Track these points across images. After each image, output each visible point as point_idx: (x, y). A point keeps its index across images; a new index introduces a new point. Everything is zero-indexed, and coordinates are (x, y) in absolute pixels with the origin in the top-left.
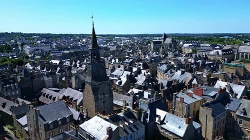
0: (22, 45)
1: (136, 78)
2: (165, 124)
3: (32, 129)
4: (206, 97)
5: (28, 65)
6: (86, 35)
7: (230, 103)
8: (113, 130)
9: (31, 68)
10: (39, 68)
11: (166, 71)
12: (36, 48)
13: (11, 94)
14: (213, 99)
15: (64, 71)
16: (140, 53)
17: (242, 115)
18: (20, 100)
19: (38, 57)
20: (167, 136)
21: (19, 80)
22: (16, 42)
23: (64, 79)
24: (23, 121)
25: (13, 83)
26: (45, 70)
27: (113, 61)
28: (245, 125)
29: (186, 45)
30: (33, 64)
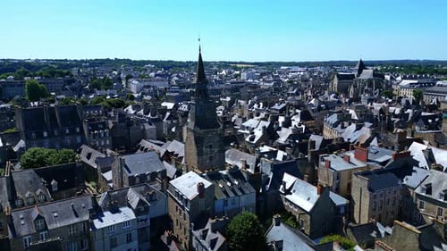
0: (129, 77)
1: (278, 132)
2: (291, 194)
3: (117, 185)
4: (372, 163)
5: (130, 108)
6: (229, 63)
7: (411, 175)
8: (206, 187)
9: (133, 112)
10: (142, 112)
11: (335, 125)
12: (146, 84)
13: (100, 144)
14: (380, 167)
15: (177, 119)
16: (309, 94)
17: (424, 194)
18: (109, 151)
19: (148, 98)
20: (289, 211)
21: (111, 126)
22: (119, 74)
23: (173, 130)
24: (108, 176)
25: (103, 129)
26: (149, 116)
27: (256, 106)
28: (428, 210)
29: (406, 82)
30: (136, 108)
